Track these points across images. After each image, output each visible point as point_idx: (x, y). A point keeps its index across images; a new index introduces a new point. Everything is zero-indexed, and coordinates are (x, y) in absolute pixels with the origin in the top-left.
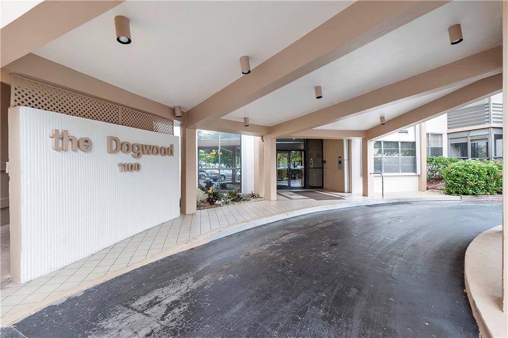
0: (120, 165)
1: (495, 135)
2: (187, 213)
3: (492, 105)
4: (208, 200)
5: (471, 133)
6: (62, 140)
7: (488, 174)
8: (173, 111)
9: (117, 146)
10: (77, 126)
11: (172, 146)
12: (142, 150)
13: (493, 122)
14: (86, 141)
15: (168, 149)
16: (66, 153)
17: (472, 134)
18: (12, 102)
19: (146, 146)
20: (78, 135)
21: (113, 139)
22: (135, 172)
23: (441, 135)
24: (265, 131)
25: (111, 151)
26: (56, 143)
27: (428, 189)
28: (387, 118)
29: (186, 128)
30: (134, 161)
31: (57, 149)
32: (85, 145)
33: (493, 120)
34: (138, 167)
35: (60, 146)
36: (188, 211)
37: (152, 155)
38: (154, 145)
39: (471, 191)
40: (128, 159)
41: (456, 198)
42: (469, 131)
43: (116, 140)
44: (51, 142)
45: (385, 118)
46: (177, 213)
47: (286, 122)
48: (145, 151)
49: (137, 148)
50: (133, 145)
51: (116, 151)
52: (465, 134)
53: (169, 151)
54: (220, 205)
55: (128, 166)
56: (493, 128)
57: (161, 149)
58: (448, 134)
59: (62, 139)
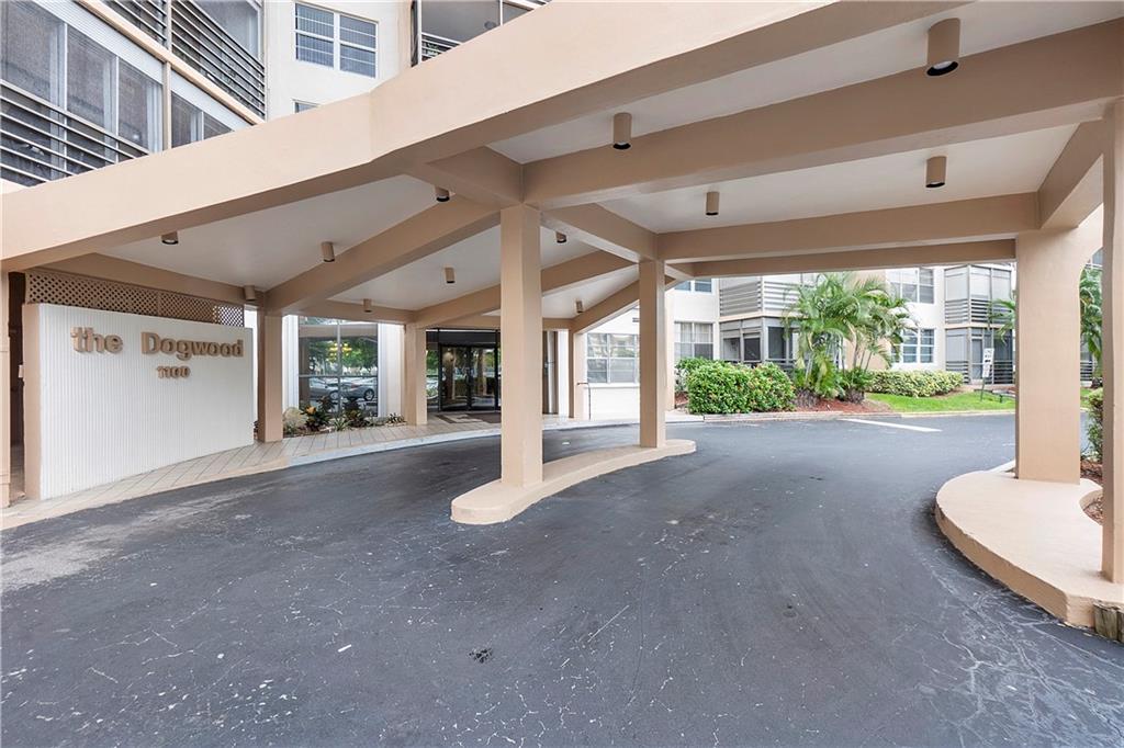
0: (160, 369)
1: (769, 328)
2: (267, 440)
3: (764, 285)
4: (308, 424)
5: (744, 322)
6: (87, 340)
7: (738, 384)
8: (242, 292)
9: (155, 344)
10: (104, 322)
11: (240, 342)
12: (190, 349)
13: (766, 309)
14: (115, 340)
15: (233, 347)
16: (90, 355)
17: (746, 325)
18: (27, 298)
19: (198, 343)
20: (105, 332)
21: (148, 336)
22: (181, 379)
23: (712, 325)
24: (408, 317)
25: (147, 351)
26: (80, 343)
27: (676, 407)
28: (585, 304)
29: (266, 314)
30: (179, 364)
31: (80, 350)
32: (114, 344)
33: (765, 306)
34: (186, 372)
35: (83, 346)
36: (269, 437)
37: (208, 357)
38: (210, 341)
39: (714, 407)
40: (172, 361)
41: (699, 418)
42: (742, 320)
43: (154, 337)
44: (72, 343)
45: (583, 304)
46: (249, 438)
47: (449, 302)
48: (197, 351)
49: (184, 347)
50: (178, 343)
51: (154, 350)
52: (738, 325)
53: (236, 349)
54: (328, 432)
55: (171, 370)
56: (766, 317)
57: (222, 347)
58: (720, 323)
59: (86, 338)
